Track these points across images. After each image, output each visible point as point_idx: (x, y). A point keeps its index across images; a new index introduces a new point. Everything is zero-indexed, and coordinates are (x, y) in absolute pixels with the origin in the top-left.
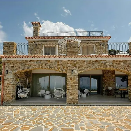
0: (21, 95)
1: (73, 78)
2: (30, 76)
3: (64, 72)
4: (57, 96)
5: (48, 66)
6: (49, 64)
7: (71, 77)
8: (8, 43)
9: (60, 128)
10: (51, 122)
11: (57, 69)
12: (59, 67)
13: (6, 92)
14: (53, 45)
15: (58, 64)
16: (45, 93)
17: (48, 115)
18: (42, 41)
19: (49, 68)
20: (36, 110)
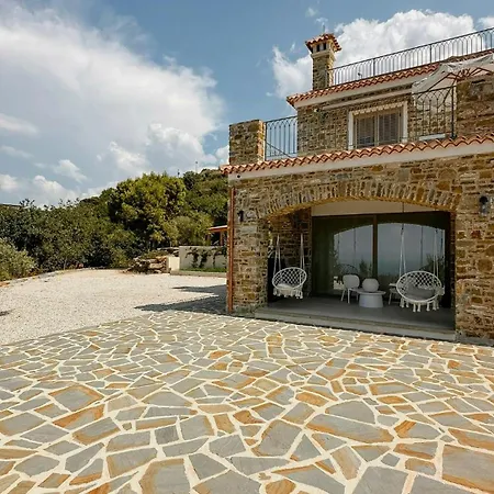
0: (283, 289)
1: (487, 229)
2: (305, 226)
3: (442, 206)
4: (412, 301)
5: (374, 186)
6: (378, 178)
7: (477, 225)
8: (240, 125)
9: (445, 428)
10: (400, 395)
11: (412, 196)
12: (418, 186)
13: (241, 276)
14: (387, 107)
15: (417, 177)
16: (360, 286)
17: (384, 368)
18: (343, 100)
19: (379, 195)
20: (336, 345)
